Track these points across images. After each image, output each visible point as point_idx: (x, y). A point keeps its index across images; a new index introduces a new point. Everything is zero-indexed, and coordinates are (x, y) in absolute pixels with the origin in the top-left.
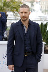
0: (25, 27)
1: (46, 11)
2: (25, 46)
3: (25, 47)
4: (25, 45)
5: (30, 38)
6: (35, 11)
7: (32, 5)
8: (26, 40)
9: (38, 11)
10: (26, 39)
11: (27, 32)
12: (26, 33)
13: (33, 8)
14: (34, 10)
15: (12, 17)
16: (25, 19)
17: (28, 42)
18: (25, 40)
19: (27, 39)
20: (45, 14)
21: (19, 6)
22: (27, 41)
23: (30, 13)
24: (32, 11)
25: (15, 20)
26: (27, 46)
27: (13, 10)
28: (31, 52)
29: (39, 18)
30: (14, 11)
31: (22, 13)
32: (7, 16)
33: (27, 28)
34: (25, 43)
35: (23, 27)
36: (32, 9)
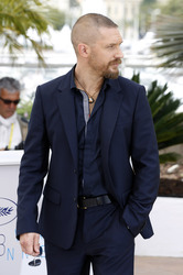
1: (126, 24)
12: (87, 120)
20: (124, 37)
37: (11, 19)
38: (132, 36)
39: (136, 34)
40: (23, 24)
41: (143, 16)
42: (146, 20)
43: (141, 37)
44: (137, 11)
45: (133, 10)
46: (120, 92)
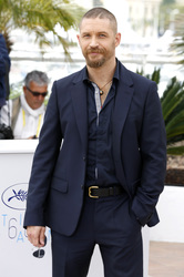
1: (147, 23)
8: (95, 140)
10: (96, 135)
12: (99, 111)
18: (89, 140)
19: (98, 137)
20: (144, 36)
22: (98, 143)
23: (118, 39)
25: (43, 60)
28: (112, 185)
32: (11, 44)
37: (41, 16)
38: (152, 34)
39: (156, 33)
40: (52, 21)
41: (163, 16)
42: (165, 19)
43: (160, 35)
44: (157, 11)
45: (153, 10)
46: (131, 86)
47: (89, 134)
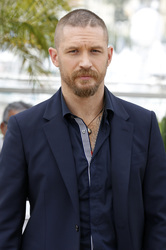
0: (83, 130)
2: (81, 229)
3: (84, 235)
4: (85, 226)
5: (111, 188)
6: (135, 48)
7: (120, 16)
8: (88, 199)
9: (147, 48)
10: (88, 191)
11: (96, 155)
13: (122, 29)
14: (128, 42)
15: (15, 75)
16: (92, 83)
17: (98, 208)
18: (81, 200)
19: (92, 194)
21: (52, 19)
22: (92, 204)
23: (110, 57)
24: (120, 44)
25: (33, 91)
26: (93, 227)
27: (22, 39)
29: (154, 81)
30: (27, 45)
31: (75, 51)
33: (94, 136)
34: (81, 213)
35: (73, 130)
36: (116, 37)
46: (128, 120)
47: (79, 191)
